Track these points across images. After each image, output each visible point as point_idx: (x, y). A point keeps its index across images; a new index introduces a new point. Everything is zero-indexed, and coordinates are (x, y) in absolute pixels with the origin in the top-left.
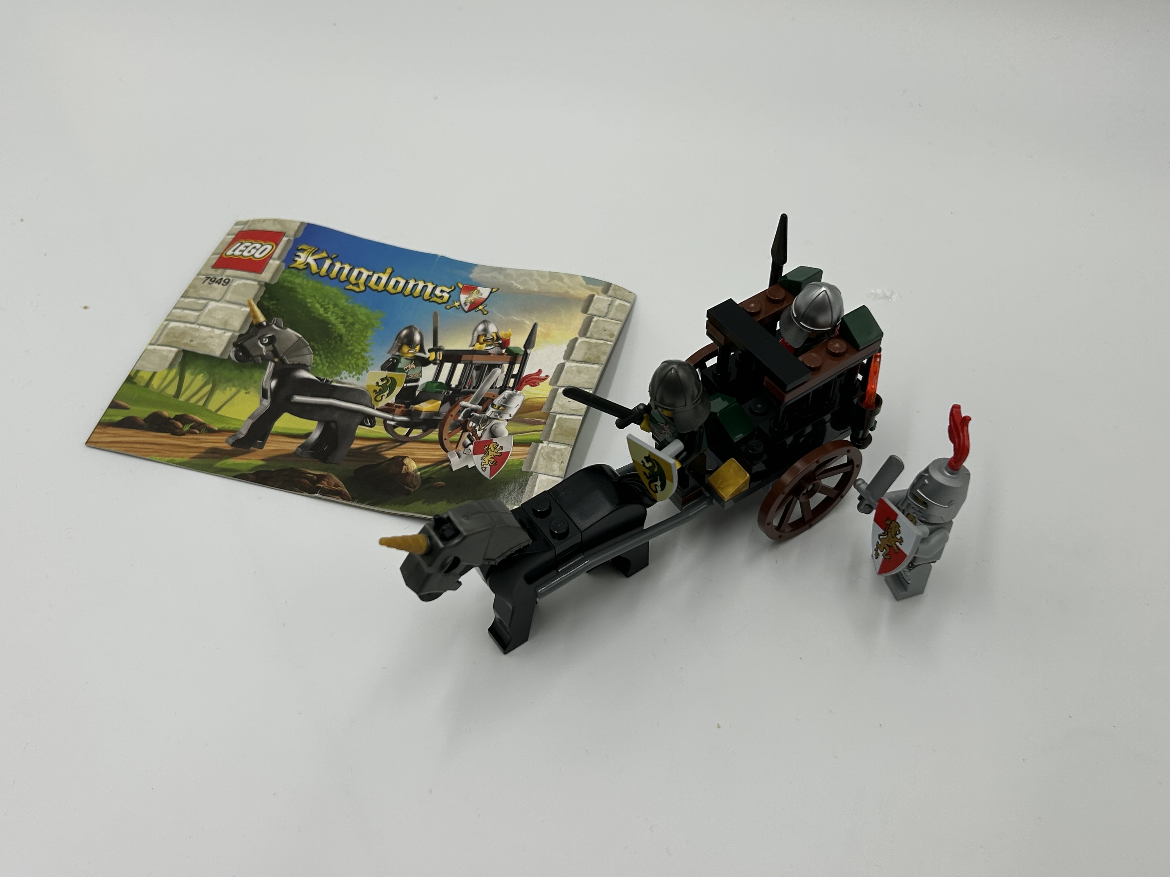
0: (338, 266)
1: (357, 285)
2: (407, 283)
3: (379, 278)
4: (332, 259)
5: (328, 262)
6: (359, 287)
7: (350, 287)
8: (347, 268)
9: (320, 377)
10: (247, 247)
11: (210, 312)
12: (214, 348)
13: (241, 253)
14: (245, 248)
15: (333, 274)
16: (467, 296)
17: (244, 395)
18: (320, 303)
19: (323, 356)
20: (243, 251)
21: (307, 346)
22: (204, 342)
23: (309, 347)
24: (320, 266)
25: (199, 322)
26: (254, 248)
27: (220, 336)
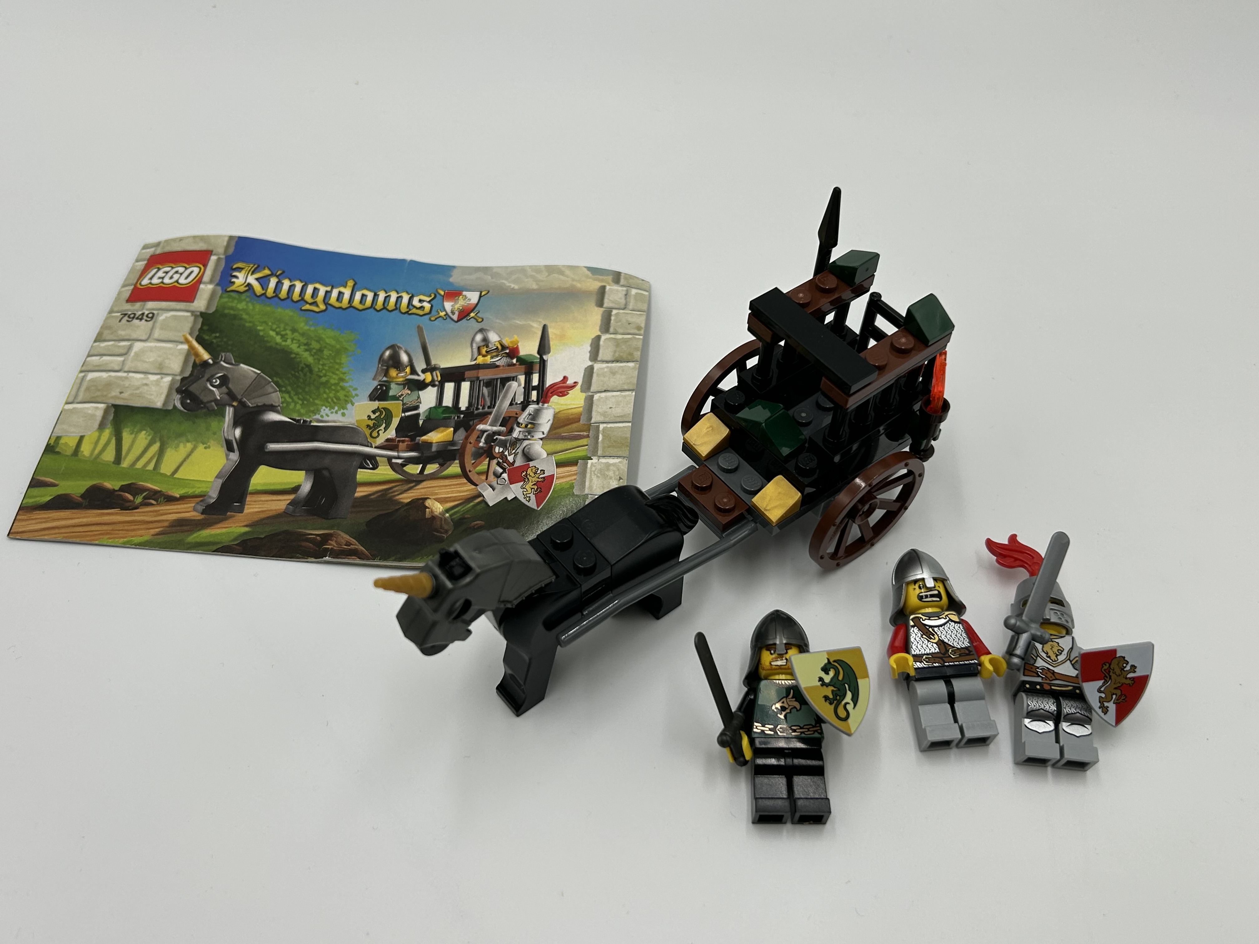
0: (286, 284)
1: (315, 304)
2: (376, 296)
3: (341, 294)
4: (277, 276)
5: (273, 281)
6: (317, 306)
7: (308, 307)
8: (299, 285)
9: (294, 417)
10: (167, 273)
11: (137, 355)
12: (152, 397)
13: (161, 280)
14: (164, 275)
15: (283, 293)
16: (453, 303)
17: (204, 450)
18: (274, 330)
19: (292, 393)
20: (163, 278)
21: (270, 382)
22: (138, 392)
23: (272, 383)
24: (264, 286)
25: (126, 369)
26: (177, 272)
27: (157, 383)
